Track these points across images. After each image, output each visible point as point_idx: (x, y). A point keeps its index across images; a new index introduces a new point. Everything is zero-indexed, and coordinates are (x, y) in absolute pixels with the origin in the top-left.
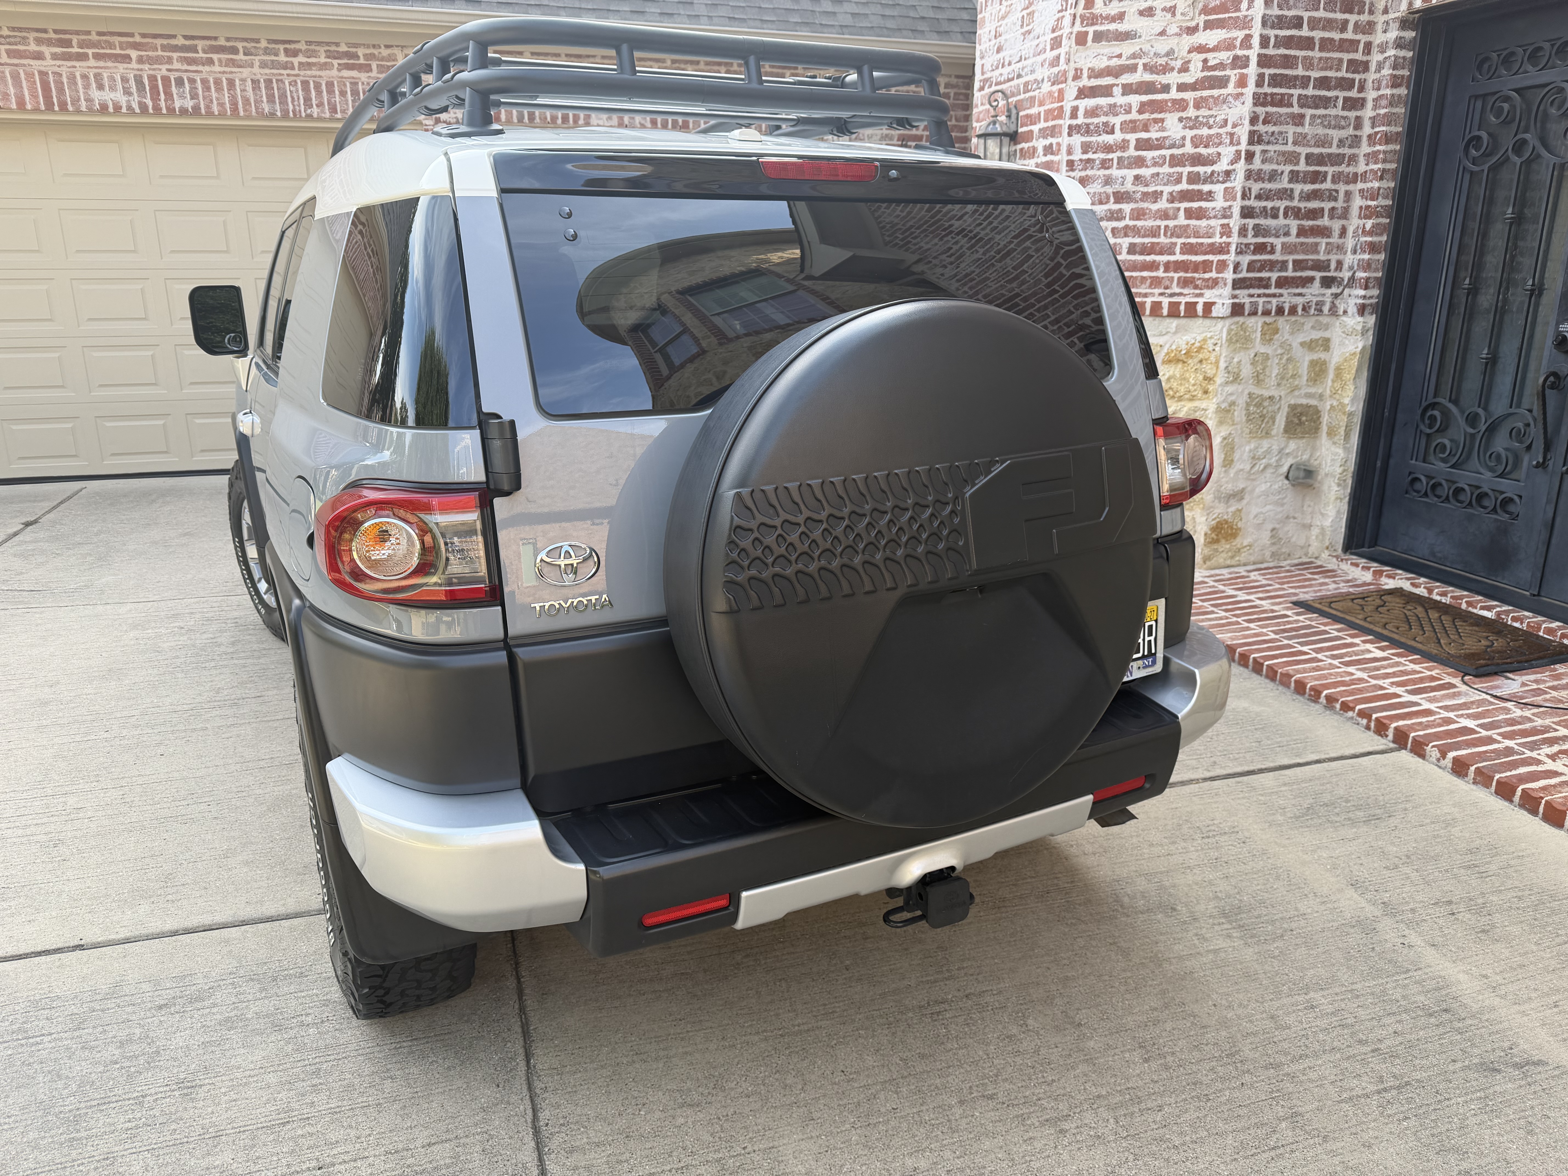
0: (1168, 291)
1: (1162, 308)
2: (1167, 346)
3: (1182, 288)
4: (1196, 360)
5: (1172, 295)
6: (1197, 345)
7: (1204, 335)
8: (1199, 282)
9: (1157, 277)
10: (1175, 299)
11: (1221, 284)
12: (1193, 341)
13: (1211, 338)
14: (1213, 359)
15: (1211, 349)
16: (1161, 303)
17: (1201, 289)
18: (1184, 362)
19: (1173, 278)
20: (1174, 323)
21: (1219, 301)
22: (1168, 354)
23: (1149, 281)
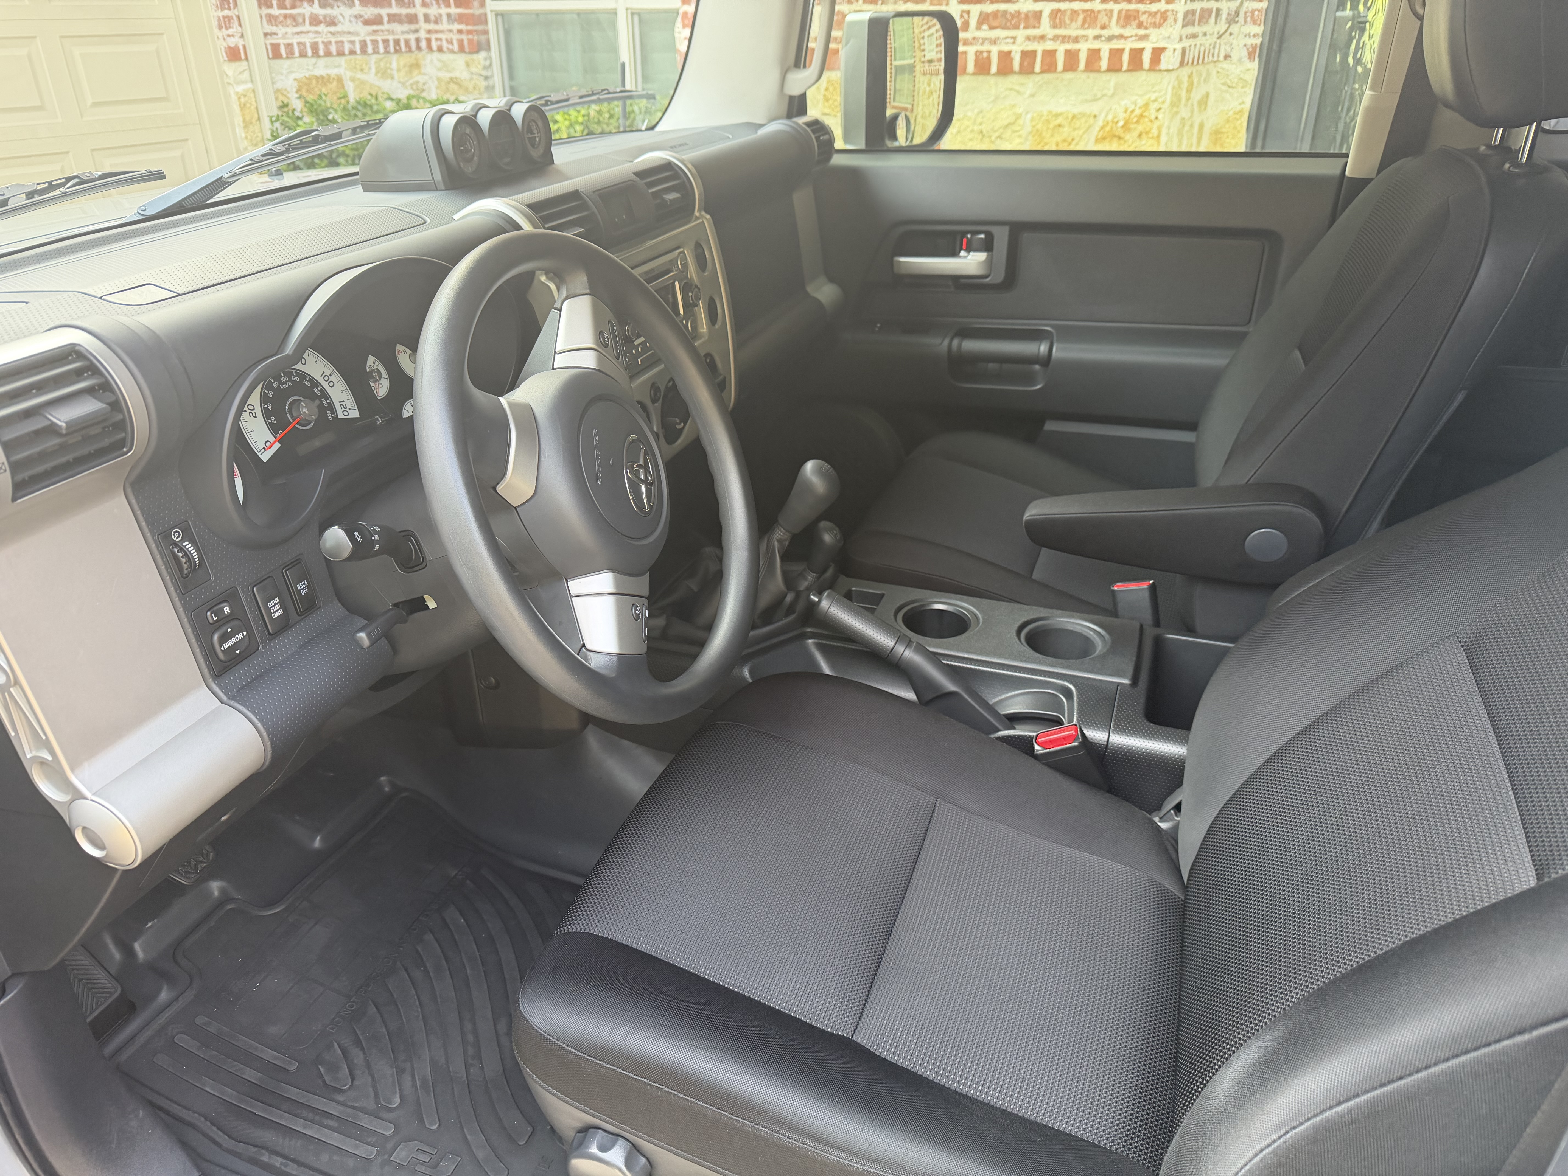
0: (1106, 33)
1: (1100, 58)
2: (1103, 115)
3: (1124, 27)
4: (1136, 134)
5: (1110, 38)
6: (1138, 112)
7: (1147, 97)
8: (1143, 18)
9: (1092, 11)
10: (1116, 45)
11: (1170, 20)
12: (1132, 107)
13: (1155, 100)
14: (1155, 132)
15: (1153, 117)
16: (1099, 50)
17: (1146, 28)
18: (1120, 138)
19: (1112, 11)
20: (1114, 79)
21: (1170, 47)
22: (1102, 128)
23: (1081, 17)
